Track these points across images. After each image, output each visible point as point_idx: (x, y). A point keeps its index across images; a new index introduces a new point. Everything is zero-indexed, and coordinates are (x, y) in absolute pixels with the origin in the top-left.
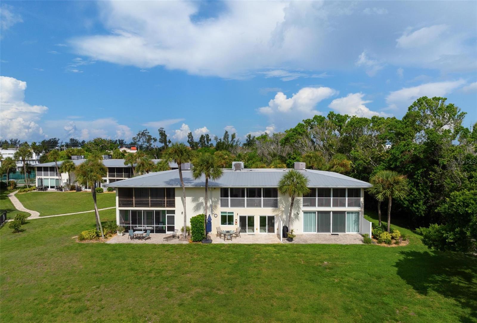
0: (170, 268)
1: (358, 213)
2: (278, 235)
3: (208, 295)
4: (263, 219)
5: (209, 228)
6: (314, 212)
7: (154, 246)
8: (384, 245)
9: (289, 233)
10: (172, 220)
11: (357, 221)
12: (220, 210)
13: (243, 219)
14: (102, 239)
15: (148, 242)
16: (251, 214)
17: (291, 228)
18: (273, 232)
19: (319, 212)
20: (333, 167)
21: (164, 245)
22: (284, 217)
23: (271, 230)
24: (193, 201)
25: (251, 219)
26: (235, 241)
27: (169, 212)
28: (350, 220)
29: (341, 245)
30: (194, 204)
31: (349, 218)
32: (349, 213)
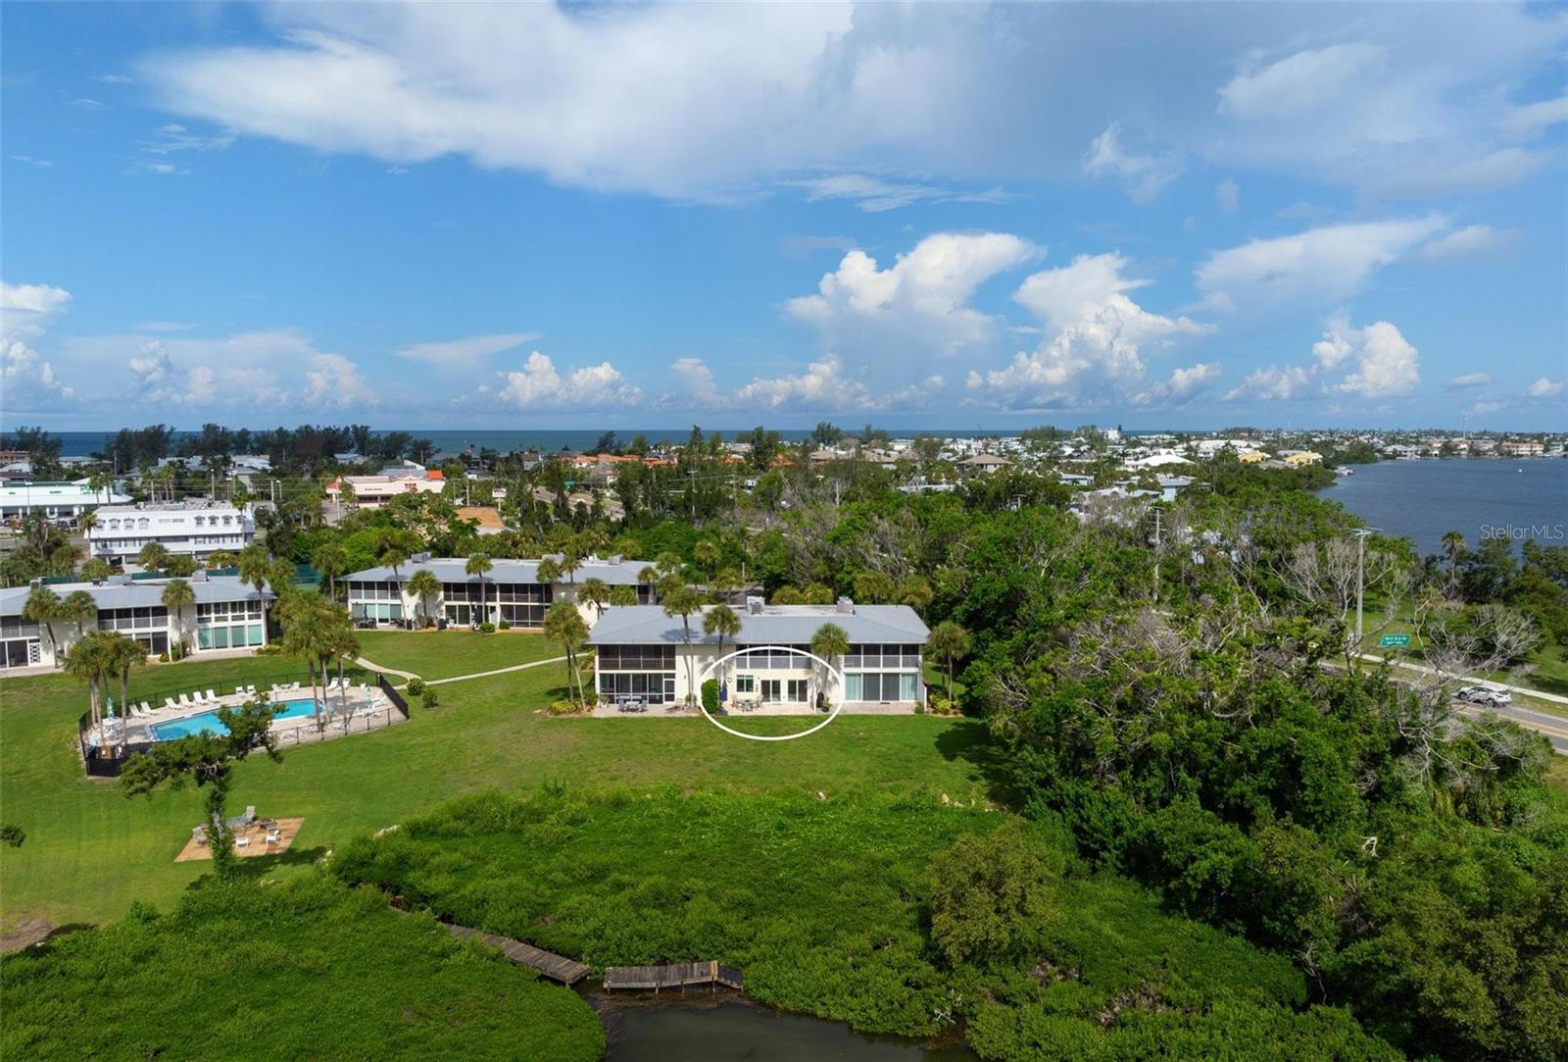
0: (687, 741)
1: (914, 675)
2: (812, 704)
3: (736, 763)
4: (792, 684)
5: (724, 697)
6: (859, 675)
7: (658, 720)
8: (940, 715)
9: (824, 702)
10: (671, 686)
11: (914, 686)
12: (735, 673)
13: (765, 684)
14: (585, 712)
15: (645, 714)
16: (776, 679)
17: (828, 694)
18: (806, 700)
19: (865, 674)
20: (904, 597)
21: (669, 719)
22: (820, 680)
23: (803, 698)
24: (700, 660)
25: (777, 684)
26: (756, 712)
27: (667, 675)
28: (904, 685)
29: (887, 716)
30: (701, 665)
31: (904, 682)
32: (904, 675)
